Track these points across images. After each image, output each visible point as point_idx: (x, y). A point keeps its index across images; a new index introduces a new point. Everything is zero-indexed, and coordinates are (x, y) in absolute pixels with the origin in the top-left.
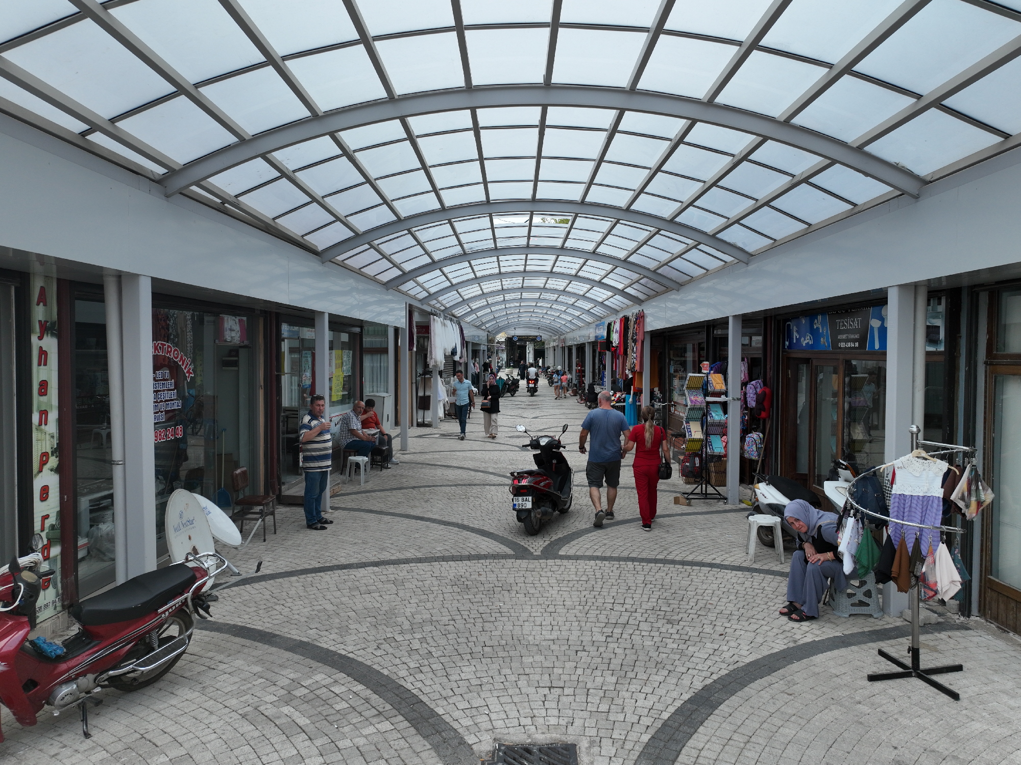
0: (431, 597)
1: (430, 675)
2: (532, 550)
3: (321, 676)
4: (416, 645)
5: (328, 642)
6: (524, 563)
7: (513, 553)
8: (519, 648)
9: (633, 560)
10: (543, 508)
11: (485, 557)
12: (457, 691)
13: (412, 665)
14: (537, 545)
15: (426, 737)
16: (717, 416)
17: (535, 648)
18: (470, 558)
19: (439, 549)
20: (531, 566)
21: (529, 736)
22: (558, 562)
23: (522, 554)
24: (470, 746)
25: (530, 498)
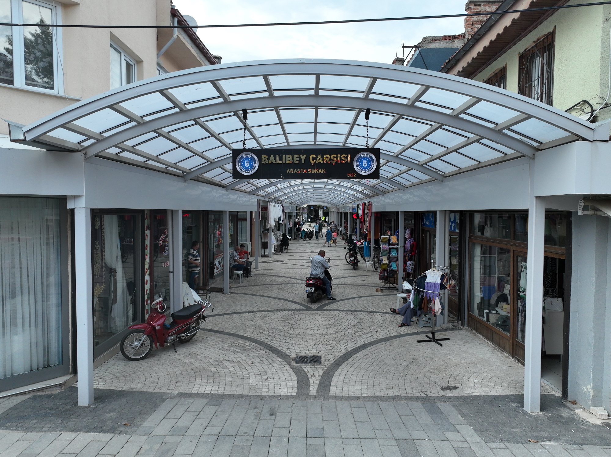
0: (274, 322)
1: (276, 341)
2: (313, 308)
3: (240, 341)
4: (270, 334)
5: (240, 333)
6: (309, 312)
7: (305, 309)
8: (305, 335)
9: (352, 311)
10: (318, 292)
11: (294, 310)
12: (285, 345)
13: (270, 339)
14: (315, 306)
15: (276, 354)
16: (394, 254)
17: (311, 335)
18: (288, 310)
19: (276, 307)
20: (312, 313)
21: (307, 354)
22: (322, 311)
23: (309, 309)
24: (289, 356)
25: (313, 288)
